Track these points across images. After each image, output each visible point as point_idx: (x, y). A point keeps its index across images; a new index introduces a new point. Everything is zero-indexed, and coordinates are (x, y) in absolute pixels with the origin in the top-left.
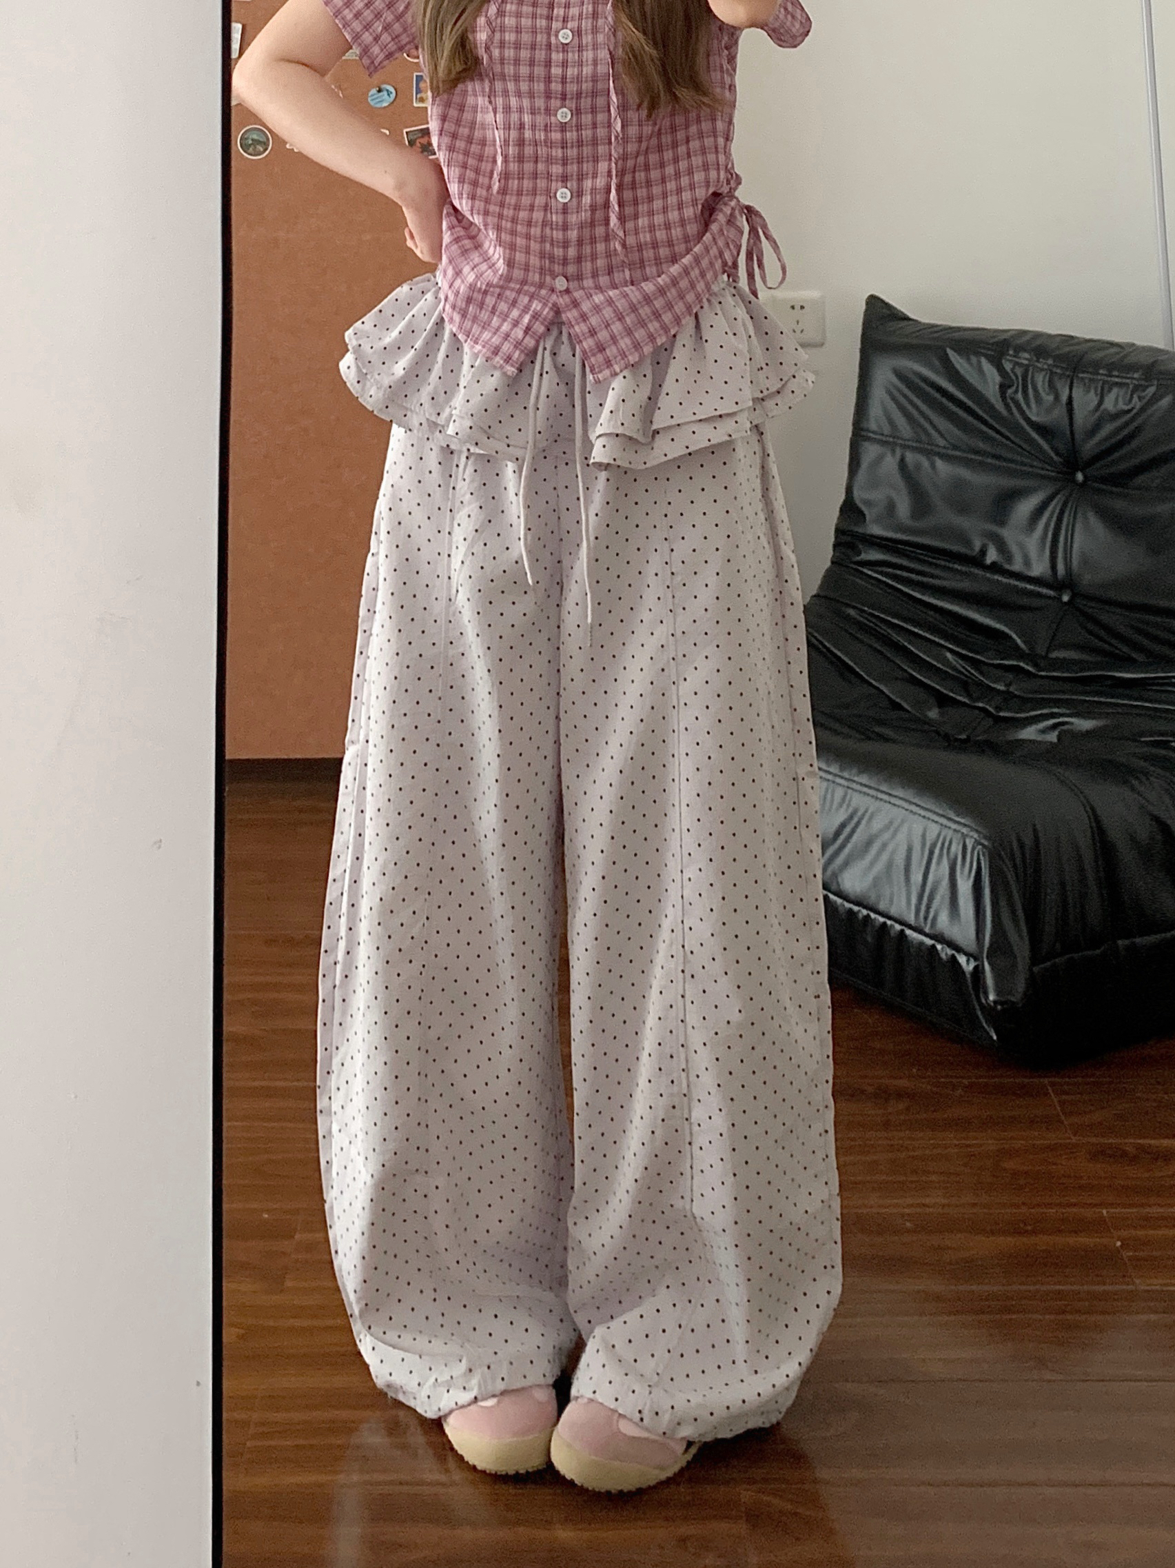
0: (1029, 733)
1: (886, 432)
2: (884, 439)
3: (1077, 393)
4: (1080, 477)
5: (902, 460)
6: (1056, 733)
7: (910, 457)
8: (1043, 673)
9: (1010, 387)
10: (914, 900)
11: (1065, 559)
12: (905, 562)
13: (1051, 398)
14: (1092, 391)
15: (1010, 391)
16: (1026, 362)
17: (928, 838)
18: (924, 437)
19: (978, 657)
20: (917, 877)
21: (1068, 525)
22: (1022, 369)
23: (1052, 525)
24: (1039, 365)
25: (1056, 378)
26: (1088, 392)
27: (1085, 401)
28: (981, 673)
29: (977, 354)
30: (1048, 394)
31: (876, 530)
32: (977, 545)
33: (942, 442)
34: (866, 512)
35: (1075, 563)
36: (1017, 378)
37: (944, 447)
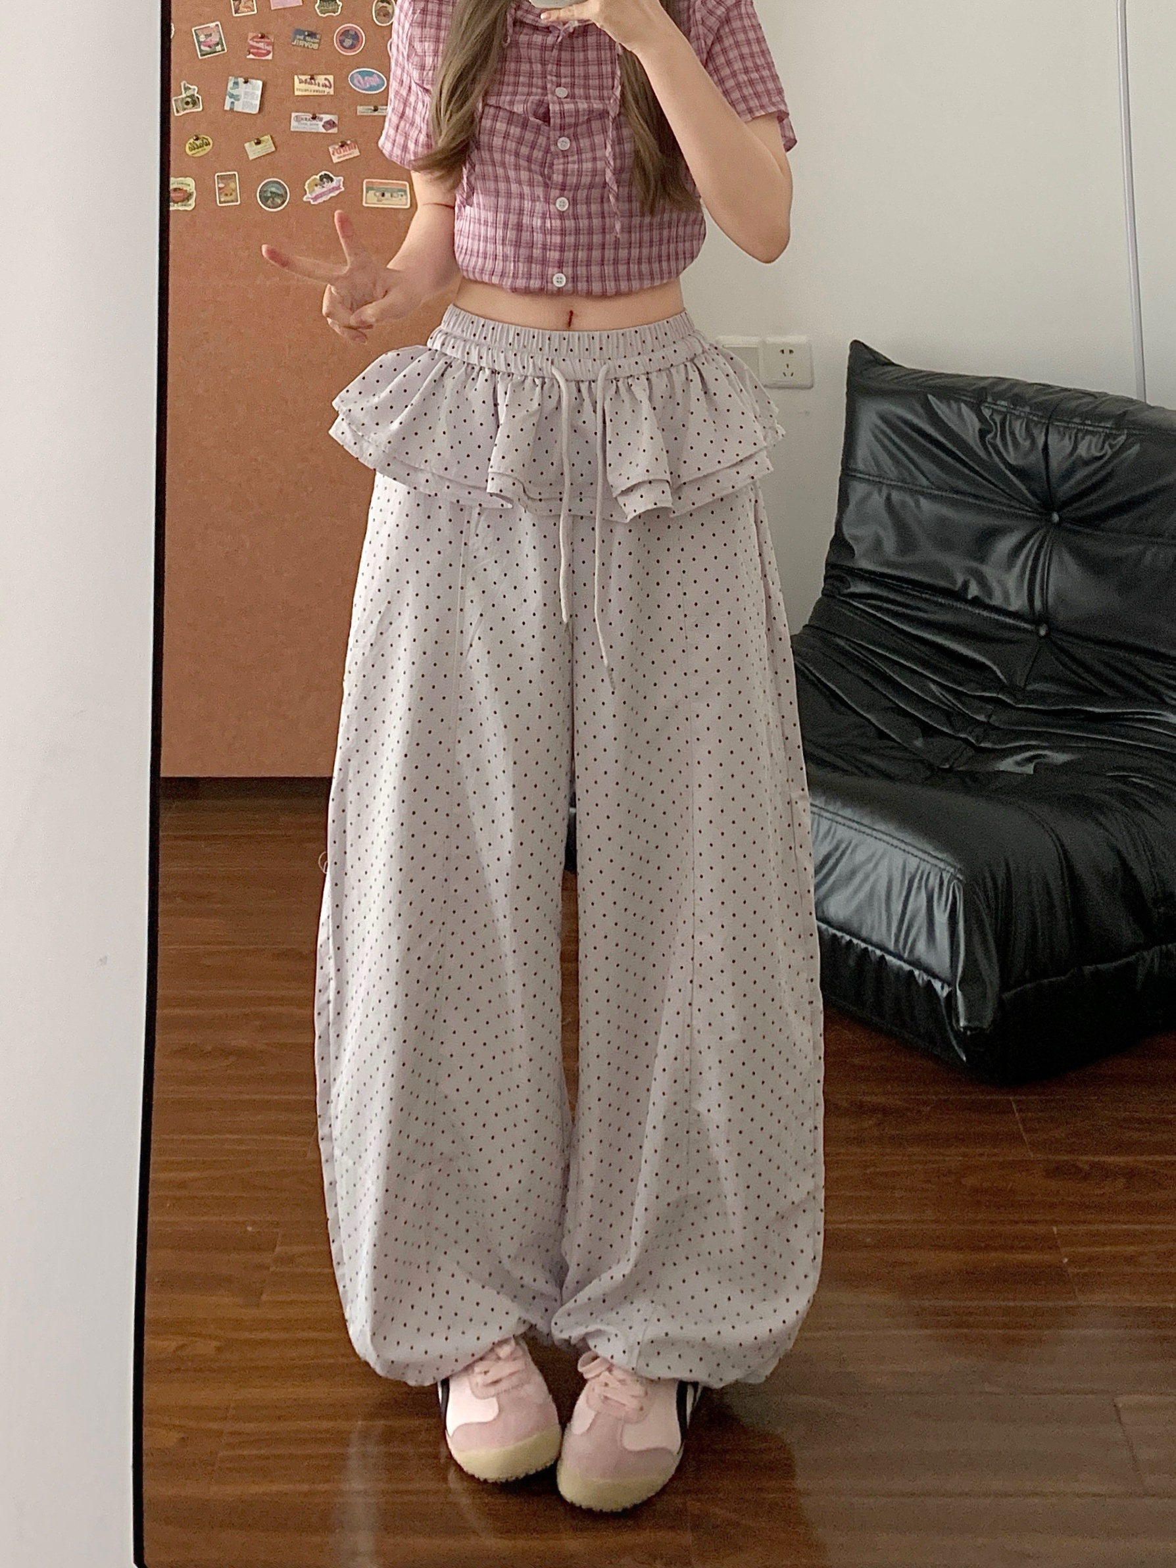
0: (1007, 765)
1: (872, 472)
2: (871, 478)
3: (1053, 439)
4: (1056, 517)
5: (888, 498)
6: (1032, 766)
7: (896, 496)
8: (1020, 706)
9: (989, 432)
10: (894, 930)
11: (1042, 594)
12: (892, 596)
13: (1027, 443)
14: (1067, 437)
15: (990, 436)
16: (1005, 410)
17: (907, 870)
18: (908, 479)
19: (960, 689)
20: (897, 908)
21: (1044, 563)
22: (1001, 417)
23: (1030, 563)
24: (1017, 413)
25: (1032, 425)
26: (1062, 439)
27: (1060, 446)
28: (964, 704)
29: (957, 400)
30: (1025, 440)
31: (865, 564)
32: (960, 582)
33: (925, 482)
34: (855, 548)
35: (1050, 601)
36: (995, 423)
37: (928, 488)
